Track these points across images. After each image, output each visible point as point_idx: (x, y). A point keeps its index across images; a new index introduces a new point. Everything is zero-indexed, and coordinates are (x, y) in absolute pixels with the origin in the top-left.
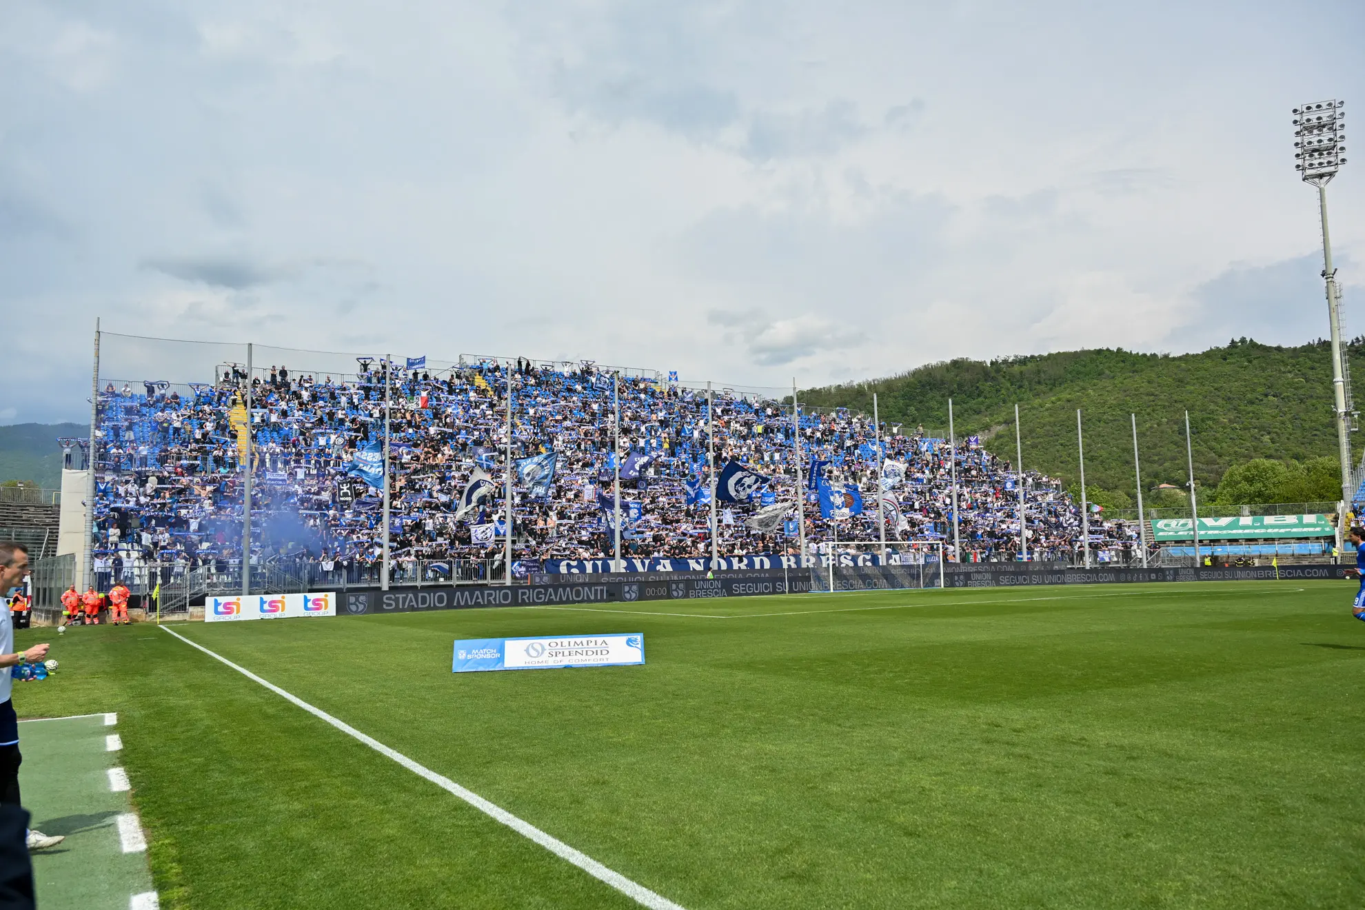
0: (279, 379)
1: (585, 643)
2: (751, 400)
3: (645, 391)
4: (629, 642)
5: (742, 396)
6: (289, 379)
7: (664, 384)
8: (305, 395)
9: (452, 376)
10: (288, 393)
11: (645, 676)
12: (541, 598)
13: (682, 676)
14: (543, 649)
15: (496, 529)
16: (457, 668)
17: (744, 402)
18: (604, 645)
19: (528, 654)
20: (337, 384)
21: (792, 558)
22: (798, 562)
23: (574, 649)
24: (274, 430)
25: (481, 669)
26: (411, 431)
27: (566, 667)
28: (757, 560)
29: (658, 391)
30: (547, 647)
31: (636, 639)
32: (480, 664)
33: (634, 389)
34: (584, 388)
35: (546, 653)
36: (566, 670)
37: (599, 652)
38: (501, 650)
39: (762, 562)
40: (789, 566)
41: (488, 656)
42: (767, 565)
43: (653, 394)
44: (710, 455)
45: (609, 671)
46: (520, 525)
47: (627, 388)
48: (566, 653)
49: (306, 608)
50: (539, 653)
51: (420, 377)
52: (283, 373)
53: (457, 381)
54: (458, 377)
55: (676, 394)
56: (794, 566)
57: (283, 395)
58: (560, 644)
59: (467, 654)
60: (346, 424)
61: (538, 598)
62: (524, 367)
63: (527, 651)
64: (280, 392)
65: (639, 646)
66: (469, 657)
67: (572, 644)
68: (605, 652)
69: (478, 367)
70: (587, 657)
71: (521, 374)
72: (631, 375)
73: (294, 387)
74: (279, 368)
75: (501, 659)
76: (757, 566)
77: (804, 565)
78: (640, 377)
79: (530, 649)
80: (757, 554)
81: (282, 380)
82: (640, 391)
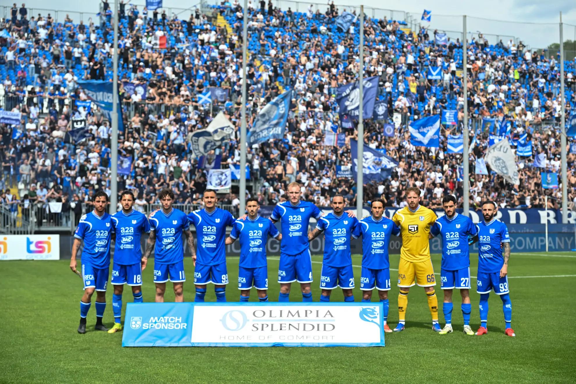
0: (19, 17)
1: (302, 314)
2: (507, 43)
3: (394, 32)
4: (363, 314)
5: (498, 39)
6: (28, 17)
7: (413, 26)
8: (43, 34)
9: (192, 15)
10: (26, 31)
11: (384, 369)
12: (275, 248)
13: (439, 373)
14: (245, 320)
15: (232, 174)
16: (128, 341)
17: (500, 45)
18: (328, 316)
19: (225, 325)
20: (76, 22)
21: (552, 213)
22: (558, 217)
23: (286, 320)
24: (10, 68)
25: (159, 343)
26: (148, 71)
27: (276, 346)
28: (512, 214)
29: (407, 33)
30: (251, 317)
31: (373, 311)
32: (161, 338)
33: (381, 31)
34: (329, 30)
35: (249, 325)
36: (274, 352)
37: (321, 327)
38: (188, 319)
39: (518, 216)
40: (549, 221)
41: (171, 326)
42: (524, 219)
43: (402, 36)
44: (462, 100)
45: (333, 356)
46: (257, 170)
47: (374, 29)
48: (277, 327)
49: (29, 251)
50: (238, 323)
51: (159, 17)
52: (23, 11)
53: (196, 22)
54: (197, 17)
55: (426, 36)
56: (553, 221)
57: (22, 33)
58: (267, 314)
59: (143, 323)
60: (83, 63)
61: (273, 248)
62: (267, 8)
63: (223, 321)
64: (19, 31)
65: (378, 320)
66: (145, 326)
67: (285, 314)
68: (330, 327)
69: (219, 7)
70: (305, 334)
71: (263, 14)
72: (379, 17)
73: (31, 26)
74: (19, 6)
75: (187, 332)
76: (513, 220)
77: (565, 220)
78: (388, 19)
79: (228, 318)
80: (513, 207)
81: (22, 18)
82: (389, 33)
